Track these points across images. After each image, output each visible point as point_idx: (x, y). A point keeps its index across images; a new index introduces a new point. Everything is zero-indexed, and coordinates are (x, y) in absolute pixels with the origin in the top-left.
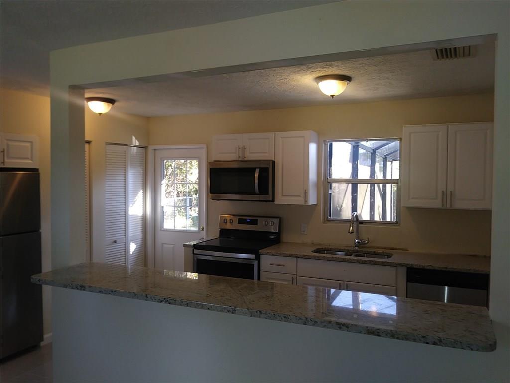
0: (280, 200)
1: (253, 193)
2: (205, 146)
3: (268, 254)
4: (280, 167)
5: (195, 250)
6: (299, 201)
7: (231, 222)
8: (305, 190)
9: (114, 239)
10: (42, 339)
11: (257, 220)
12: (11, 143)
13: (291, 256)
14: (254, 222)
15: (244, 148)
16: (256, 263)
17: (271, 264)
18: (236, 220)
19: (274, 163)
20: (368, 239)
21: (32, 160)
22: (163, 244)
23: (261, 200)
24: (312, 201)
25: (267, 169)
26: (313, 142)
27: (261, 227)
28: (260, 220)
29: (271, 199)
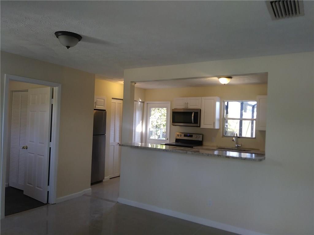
0: (203, 126)
1: (191, 123)
4: (203, 112)
6: (211, 127)
7: (181, 136)
8: (214, 122)
10: (104, 179)
11: (192, 135)
12: (98, 100)
14: (191, 136)
15: (188, 103)
18: (183, 135)
19: (200, 110)
20: (241, 144)
21: (104, 106)
23: (194, 126)
24: (217, 127)
25: (197, 113)
26: (218, 101)
27: (194, 138)
28: (194, 135)
29: (199, 126)
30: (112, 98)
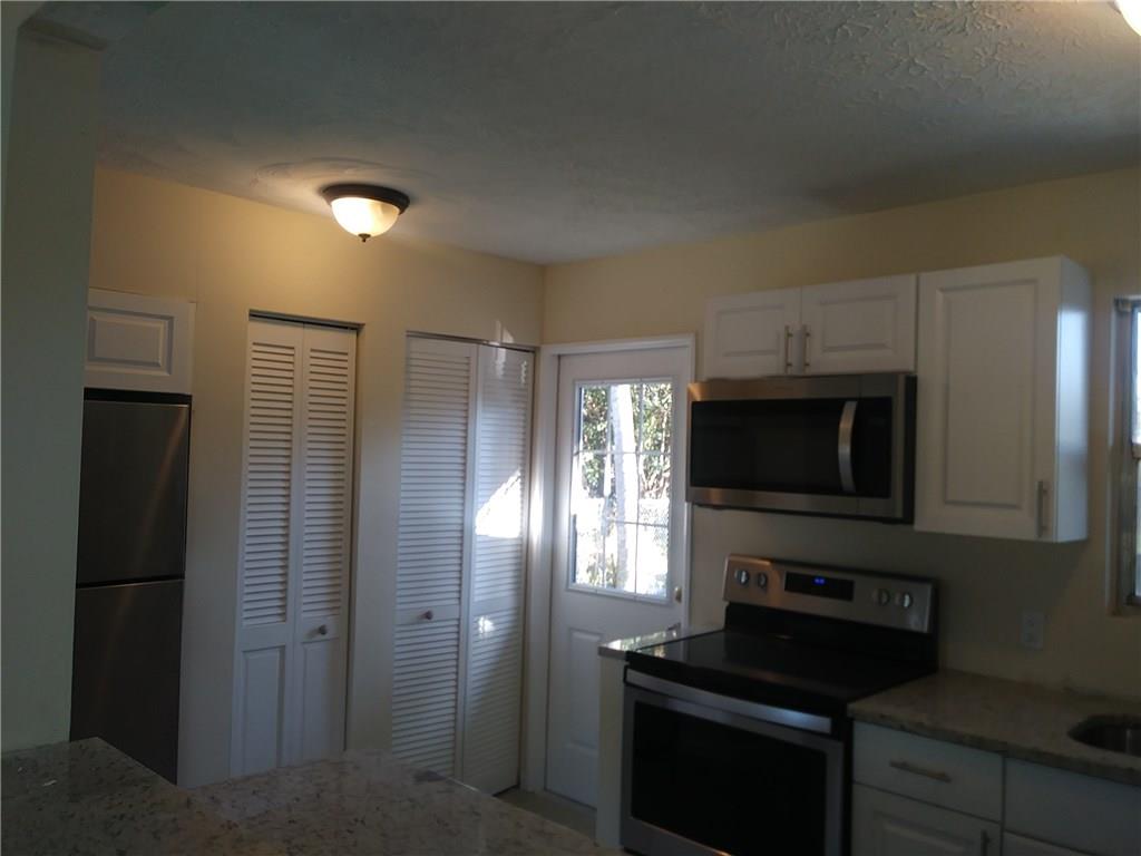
0: (934, 515)
1: (835, 489)
2: (688, 341)
3: (882, 721)
5: (629, 671)
7: (765, 581)
8: (1041, 484)
9: (426, 606)
11: (851, 584)
13: (979, 744)
14: (842, 590)
15: (806, 334)
16: (834, 751)
17: (894, 764)
18: (777, 581)
19: (912, 382)
21: (169, 371)
22: (572, 630)
23: (863, 513)
24: (1068, 525)
25: (884, 405)
26: (1075, 305)
27: (863, 608)
28: (860, 583)
29: (899, 514)
30: (255, 315)
